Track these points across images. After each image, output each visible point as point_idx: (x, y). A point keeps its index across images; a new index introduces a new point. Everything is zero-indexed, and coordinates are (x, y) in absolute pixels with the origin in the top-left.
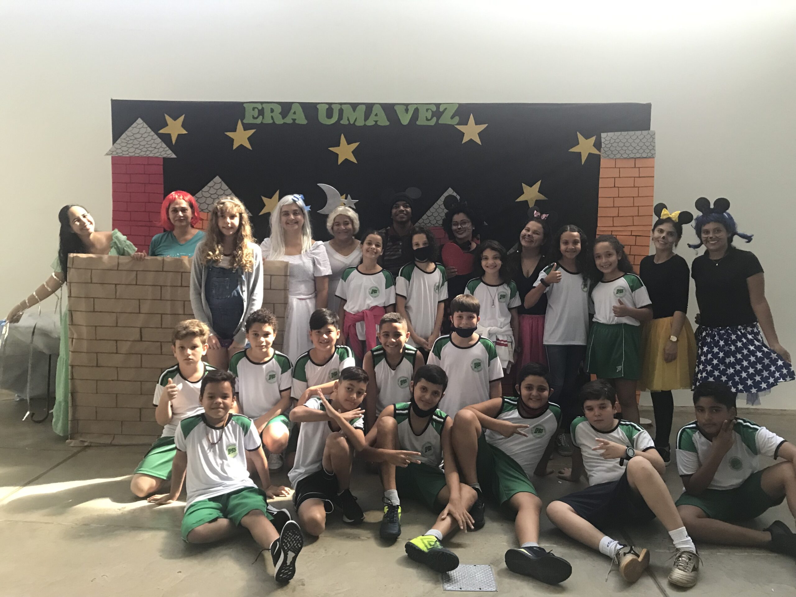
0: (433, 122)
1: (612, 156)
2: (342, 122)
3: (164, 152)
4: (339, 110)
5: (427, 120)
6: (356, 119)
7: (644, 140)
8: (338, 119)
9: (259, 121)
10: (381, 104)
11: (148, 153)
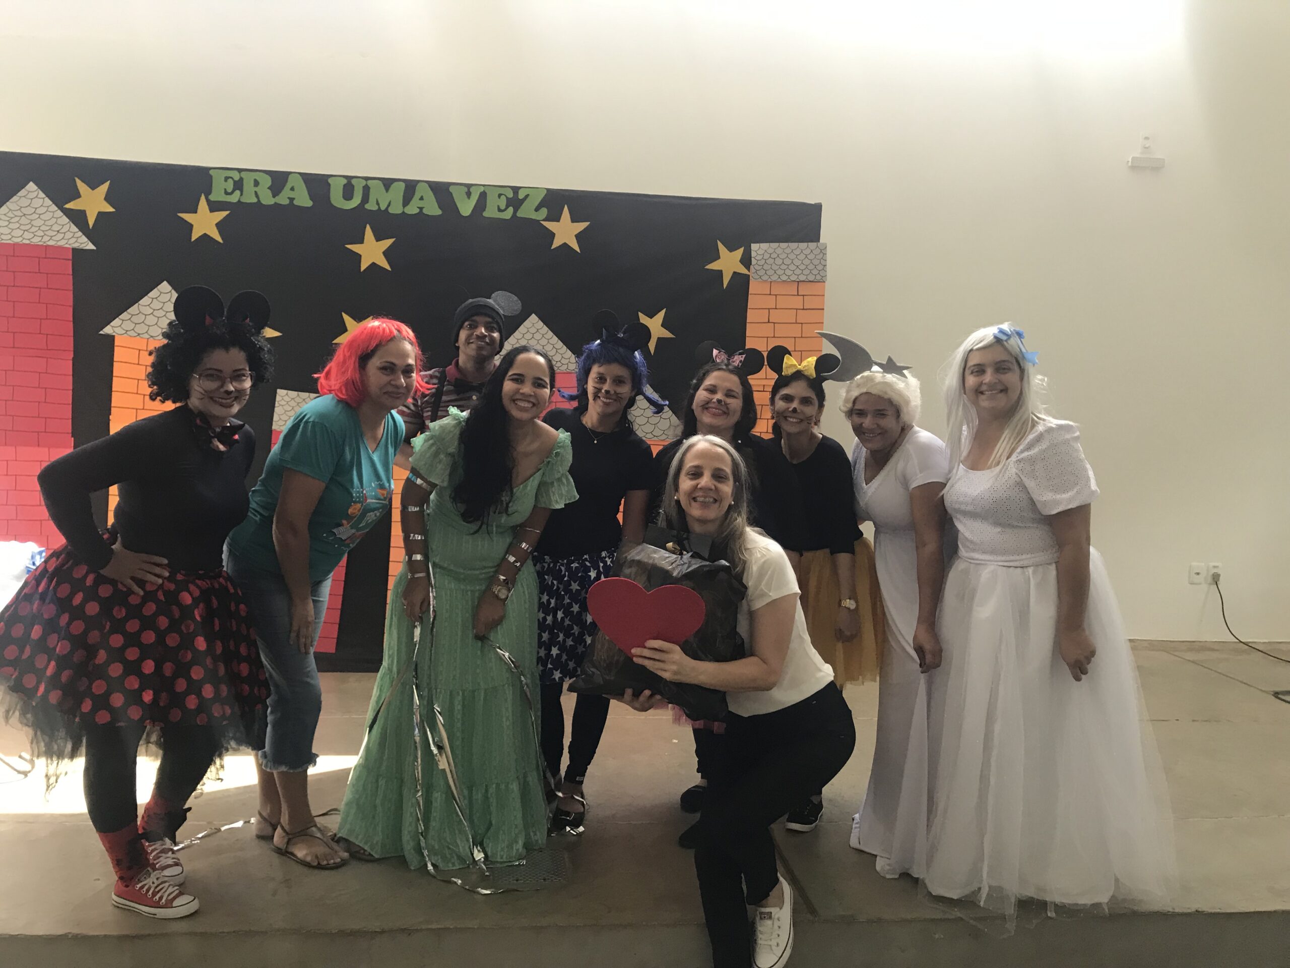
0: (508, 214)
1: (765, 278)
2: (367, 206)
3: (74, 240)
4: (364, 187)
5: (500, 210)
6: (390, 203)
7: (811, 256)
8: (362, 201)
9: (235, 198)
10: (429, 183)
11: (46, 238)
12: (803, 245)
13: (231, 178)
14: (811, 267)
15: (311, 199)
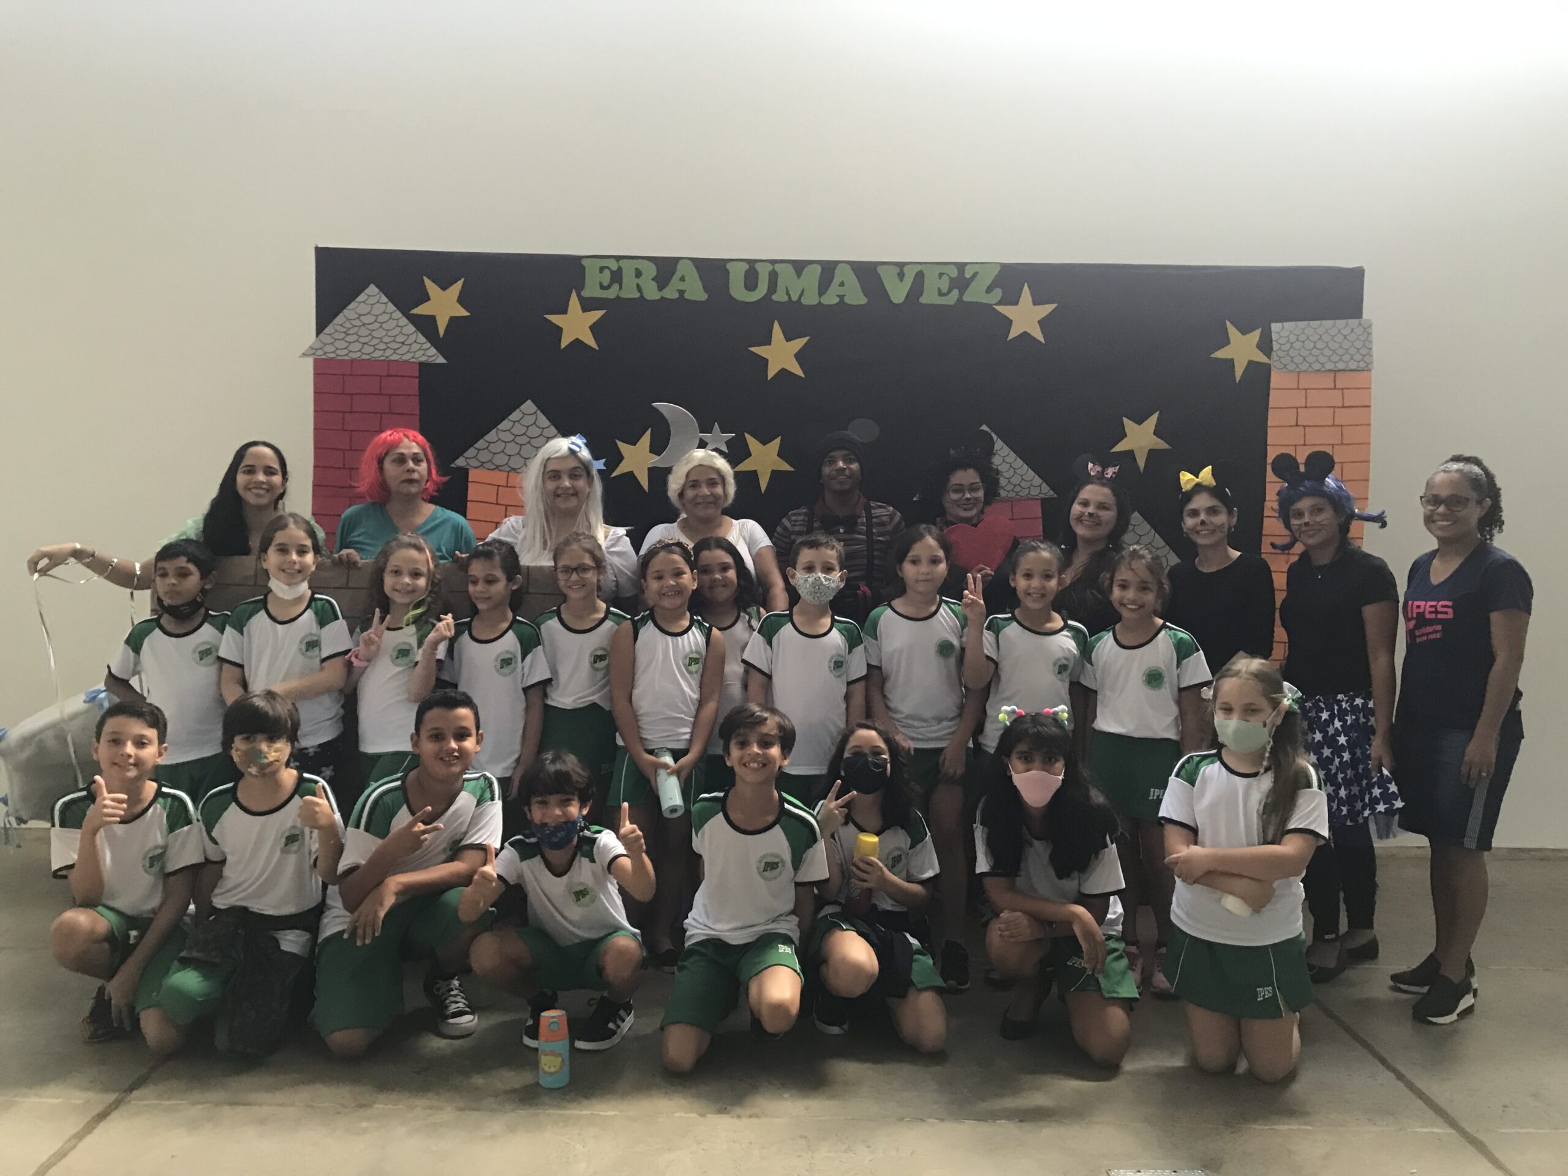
0: (952, 299)
1: (1291, 367)
2: (775, 297)
3: (421, 352)
4: (770, 273)
5: (941, 294)
6: (803, 291)
7: (1352, 337)
8: (768, 291)
9: (611, 294)
10: (851, 264)
11: (388, 353)
12: (1341, 323)
13: (607, 267)
14: (1352, 351)
15: (705, 291)
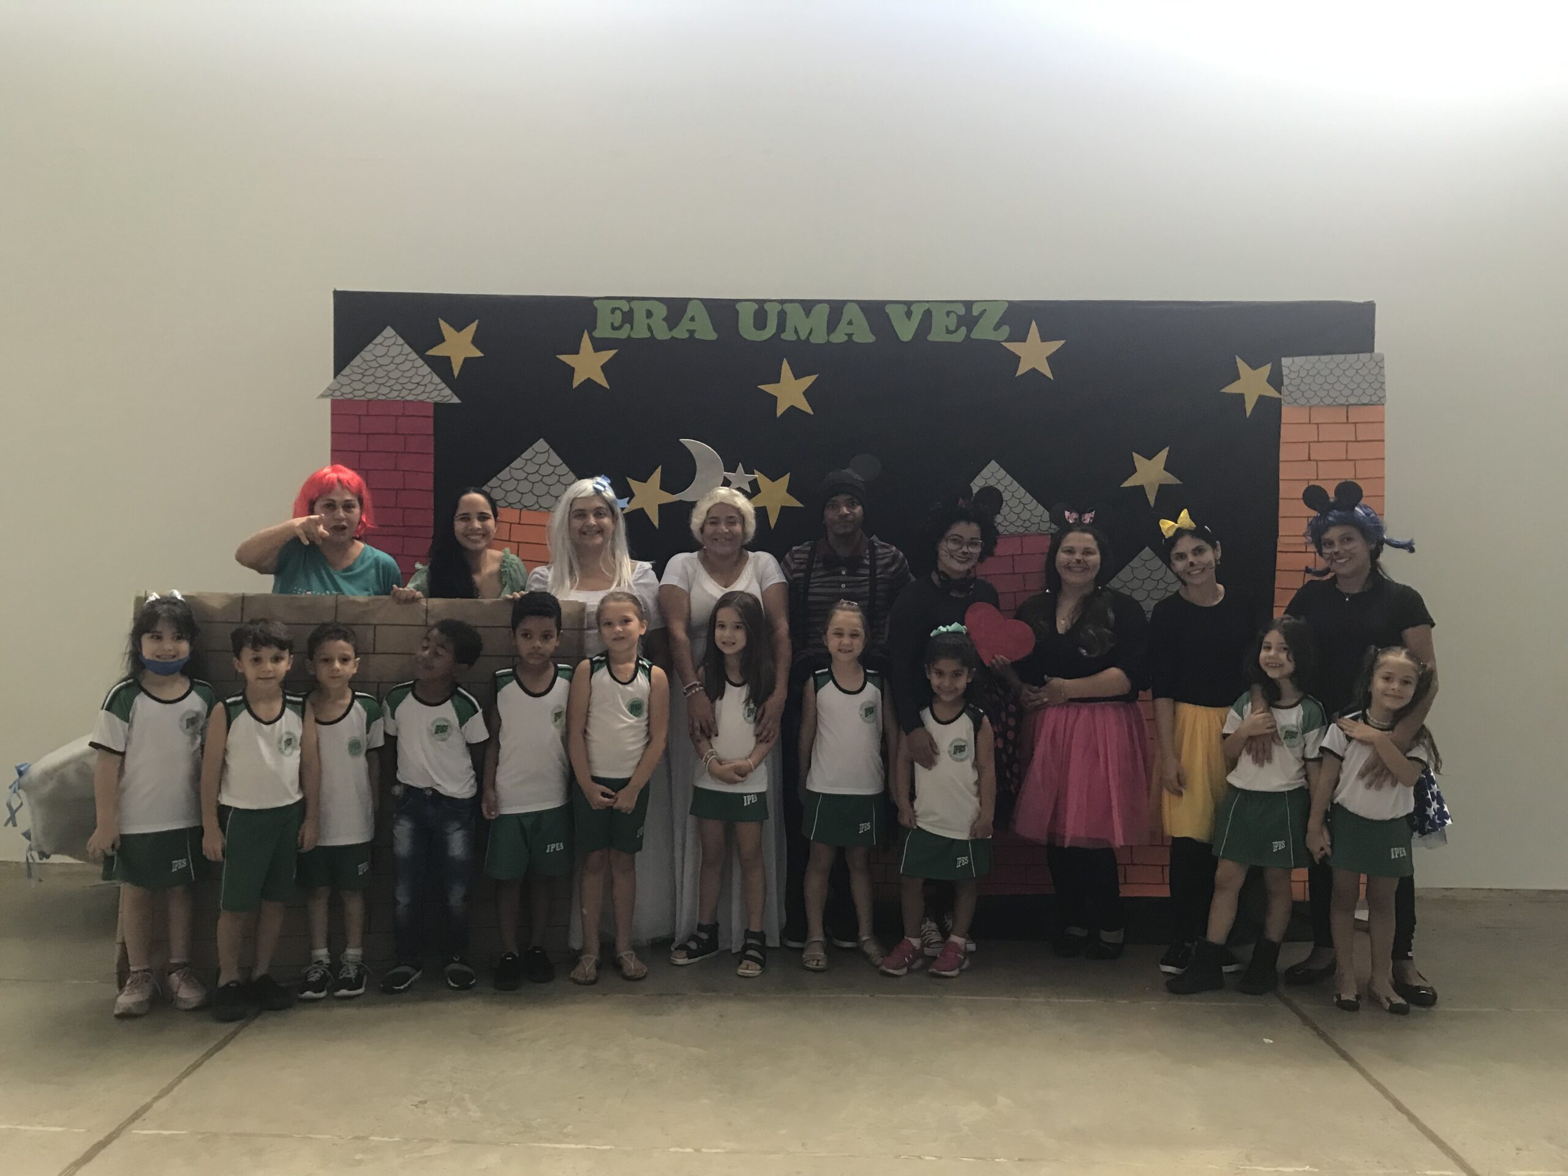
0: (959, 336)
1: (1303, 401)
2: (784, 336)
3: (436, 393)
4: (779, 312)
6: (811, 330)
9: (622, 334)
10: (859, 303)
11: (404, 393)
12: (1352, 357)
13: (618, 308)
14: (1364, 385)
15: (715, 331)
